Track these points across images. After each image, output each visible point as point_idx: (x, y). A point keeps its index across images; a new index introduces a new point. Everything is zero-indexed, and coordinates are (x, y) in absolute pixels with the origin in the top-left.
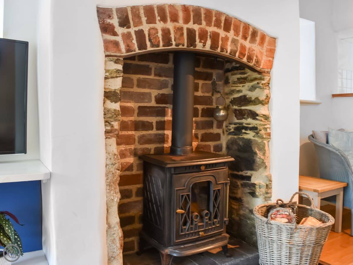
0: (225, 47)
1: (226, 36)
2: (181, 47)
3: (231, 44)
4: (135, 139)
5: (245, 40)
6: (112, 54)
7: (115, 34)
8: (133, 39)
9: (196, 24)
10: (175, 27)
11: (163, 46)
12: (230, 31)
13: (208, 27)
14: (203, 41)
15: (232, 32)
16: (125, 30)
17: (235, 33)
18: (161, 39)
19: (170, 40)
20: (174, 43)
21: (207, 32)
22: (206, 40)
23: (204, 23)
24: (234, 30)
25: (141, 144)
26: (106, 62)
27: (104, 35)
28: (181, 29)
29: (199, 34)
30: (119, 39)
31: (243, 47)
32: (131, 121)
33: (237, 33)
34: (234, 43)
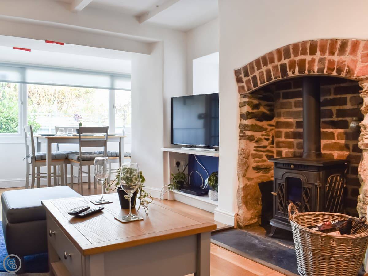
0: (311, 69)
1: (313, 58)
2: (278, 79)
3: (318, 64)
4: (294, 145)
5: (332, 56)
6: (243, 93)
7: (242, 82)
8: (251, 82)
9: (287, 59)
10: (273, 67)
11: (267, 81)
12: (316, 53)
13: (296, 57)
14: (292, 70)
15: (318, 53)
16: (247, 78)
17: (321, 53)
18: (265, 78)
19: (271, 76)
20: (273, 77)
21: (295, 62)
22: (295, 68)
23: (292, 56)
24: (320, 51)
25: (298, 149)
26: (240, 98)
27: (238, 84)
28: (277, 66)
29: (289, 66)
30: (244, 84)
31: (331, 63)
32: (291, 131)
33: (323, 52)
34: (321, 62)
